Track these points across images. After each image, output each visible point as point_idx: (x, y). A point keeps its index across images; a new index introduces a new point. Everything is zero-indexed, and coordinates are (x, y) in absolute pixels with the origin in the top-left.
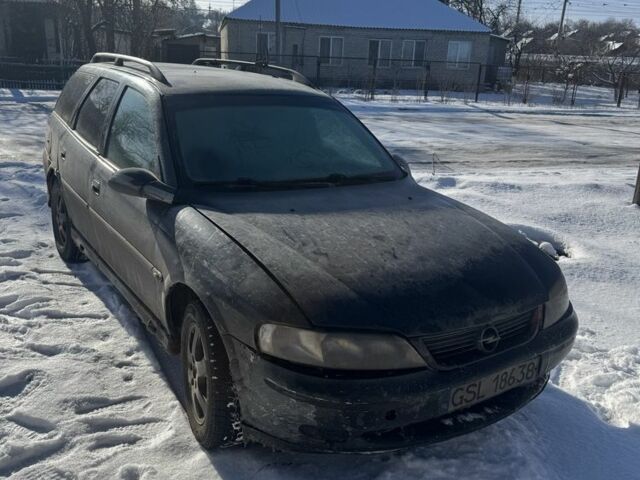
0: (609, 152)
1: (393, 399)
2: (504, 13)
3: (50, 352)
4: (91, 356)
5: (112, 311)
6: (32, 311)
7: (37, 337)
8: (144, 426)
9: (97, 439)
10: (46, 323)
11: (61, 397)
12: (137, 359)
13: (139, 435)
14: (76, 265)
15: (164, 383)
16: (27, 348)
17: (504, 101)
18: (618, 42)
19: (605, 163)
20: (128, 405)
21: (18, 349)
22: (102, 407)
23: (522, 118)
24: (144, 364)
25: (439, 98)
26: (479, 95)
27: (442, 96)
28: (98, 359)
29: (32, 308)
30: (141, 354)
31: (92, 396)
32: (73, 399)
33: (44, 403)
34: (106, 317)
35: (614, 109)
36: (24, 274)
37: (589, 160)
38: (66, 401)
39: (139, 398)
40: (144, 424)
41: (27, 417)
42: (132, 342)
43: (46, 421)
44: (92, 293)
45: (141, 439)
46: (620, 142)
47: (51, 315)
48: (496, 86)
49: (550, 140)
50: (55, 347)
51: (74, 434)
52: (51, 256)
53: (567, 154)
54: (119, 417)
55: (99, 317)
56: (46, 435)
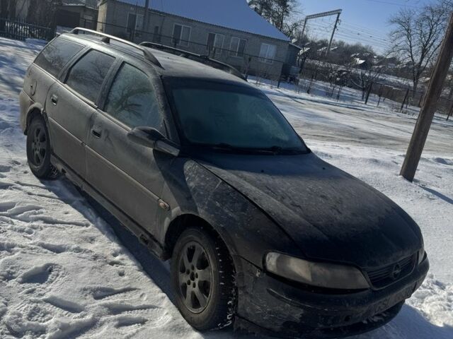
0: (372, 136)
1: (352, 308)
2: (296, 29)
3: (58, 250)
4: (90, 256)
5: (91, 221)
6: (31, 216)
7: (43, 238)
8: (146, 311)
9: (119, 319)
10: (45, 227)
11: (80, 286)
12: (122, 259)
13: (146, 318)
14: (46, 182)
15: (149, 280)
16: (39, 245)
17: (296, 90)
18: (362, 59)
19: (371, 144)
20: (128, 294)
21: (33, 247)
22: (110, 295)
23: (310, 104)
24: (130, 264)
25: (255, 82)
26: (281, 84)
27: (257, 81)
28: (96, 258)
29: (31, 214)
30: (124, 256)
31: (102, 286)
32: (90, 288)
33: (69, 290)
34: (87, 225)
35: (363, 105)
36: (12, 185)
37: (362, 141)
38: (85, 289)
39: (135, 289)
40: (145, 309)
41: (60, 300)
42: (115, 246)
43: (76, 304)
44: (69, 206)
45: (147, 320)
46: (375, 130)
47: (47, 221)
48: (289, 78)
49: (333, 123)
50: (60, 246)
51: (101, 315)
52: (26, 172)
53: (347, 134)
54: (127, 303)
55: (83, 226)
56: (79, 315)
